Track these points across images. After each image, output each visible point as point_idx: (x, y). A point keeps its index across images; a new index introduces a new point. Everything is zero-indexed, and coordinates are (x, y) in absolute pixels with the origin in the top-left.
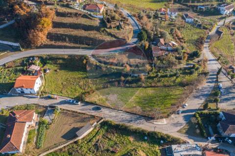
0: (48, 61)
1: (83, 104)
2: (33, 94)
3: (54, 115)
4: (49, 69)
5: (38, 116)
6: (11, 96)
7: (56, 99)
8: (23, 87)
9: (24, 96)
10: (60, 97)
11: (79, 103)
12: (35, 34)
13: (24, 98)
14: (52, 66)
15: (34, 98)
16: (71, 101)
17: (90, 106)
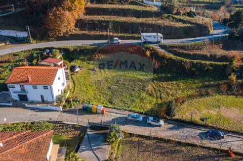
1: (171, 126)
2: (48, 103)
3: (108, 148)
4: (79, 67)
5: (60, 152)
7: (102, 113)
8: (27, 81)
9: (25, 107)
10: (110, 110)
11: (162, 122)
12: (58, 12)
13: (25, 110)
14: (85, 63)
16: (141, 119)
17: (189, 129)
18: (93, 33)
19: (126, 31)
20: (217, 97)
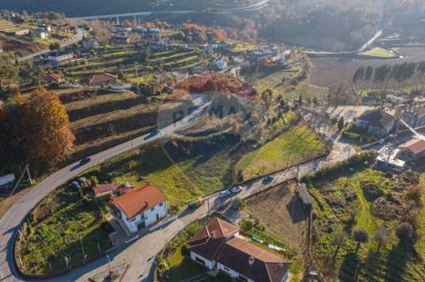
0: (110, 174)
1: (245, 187)
6: (125, 246)
8: (146, 206)
9: (151, 232)
13: (153, 234)
15: (170, 222)
17: (255, 184)
18: (95, 143)
19: (129, 128)
20: (244, 157)
